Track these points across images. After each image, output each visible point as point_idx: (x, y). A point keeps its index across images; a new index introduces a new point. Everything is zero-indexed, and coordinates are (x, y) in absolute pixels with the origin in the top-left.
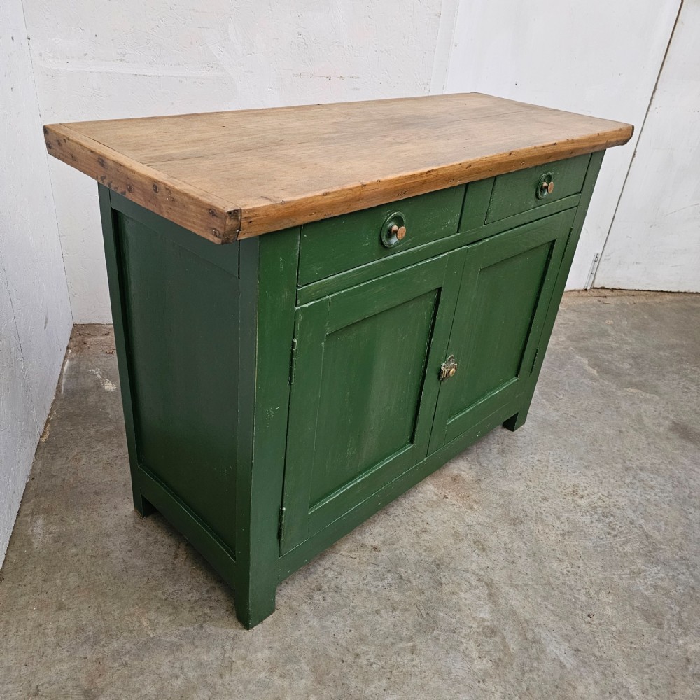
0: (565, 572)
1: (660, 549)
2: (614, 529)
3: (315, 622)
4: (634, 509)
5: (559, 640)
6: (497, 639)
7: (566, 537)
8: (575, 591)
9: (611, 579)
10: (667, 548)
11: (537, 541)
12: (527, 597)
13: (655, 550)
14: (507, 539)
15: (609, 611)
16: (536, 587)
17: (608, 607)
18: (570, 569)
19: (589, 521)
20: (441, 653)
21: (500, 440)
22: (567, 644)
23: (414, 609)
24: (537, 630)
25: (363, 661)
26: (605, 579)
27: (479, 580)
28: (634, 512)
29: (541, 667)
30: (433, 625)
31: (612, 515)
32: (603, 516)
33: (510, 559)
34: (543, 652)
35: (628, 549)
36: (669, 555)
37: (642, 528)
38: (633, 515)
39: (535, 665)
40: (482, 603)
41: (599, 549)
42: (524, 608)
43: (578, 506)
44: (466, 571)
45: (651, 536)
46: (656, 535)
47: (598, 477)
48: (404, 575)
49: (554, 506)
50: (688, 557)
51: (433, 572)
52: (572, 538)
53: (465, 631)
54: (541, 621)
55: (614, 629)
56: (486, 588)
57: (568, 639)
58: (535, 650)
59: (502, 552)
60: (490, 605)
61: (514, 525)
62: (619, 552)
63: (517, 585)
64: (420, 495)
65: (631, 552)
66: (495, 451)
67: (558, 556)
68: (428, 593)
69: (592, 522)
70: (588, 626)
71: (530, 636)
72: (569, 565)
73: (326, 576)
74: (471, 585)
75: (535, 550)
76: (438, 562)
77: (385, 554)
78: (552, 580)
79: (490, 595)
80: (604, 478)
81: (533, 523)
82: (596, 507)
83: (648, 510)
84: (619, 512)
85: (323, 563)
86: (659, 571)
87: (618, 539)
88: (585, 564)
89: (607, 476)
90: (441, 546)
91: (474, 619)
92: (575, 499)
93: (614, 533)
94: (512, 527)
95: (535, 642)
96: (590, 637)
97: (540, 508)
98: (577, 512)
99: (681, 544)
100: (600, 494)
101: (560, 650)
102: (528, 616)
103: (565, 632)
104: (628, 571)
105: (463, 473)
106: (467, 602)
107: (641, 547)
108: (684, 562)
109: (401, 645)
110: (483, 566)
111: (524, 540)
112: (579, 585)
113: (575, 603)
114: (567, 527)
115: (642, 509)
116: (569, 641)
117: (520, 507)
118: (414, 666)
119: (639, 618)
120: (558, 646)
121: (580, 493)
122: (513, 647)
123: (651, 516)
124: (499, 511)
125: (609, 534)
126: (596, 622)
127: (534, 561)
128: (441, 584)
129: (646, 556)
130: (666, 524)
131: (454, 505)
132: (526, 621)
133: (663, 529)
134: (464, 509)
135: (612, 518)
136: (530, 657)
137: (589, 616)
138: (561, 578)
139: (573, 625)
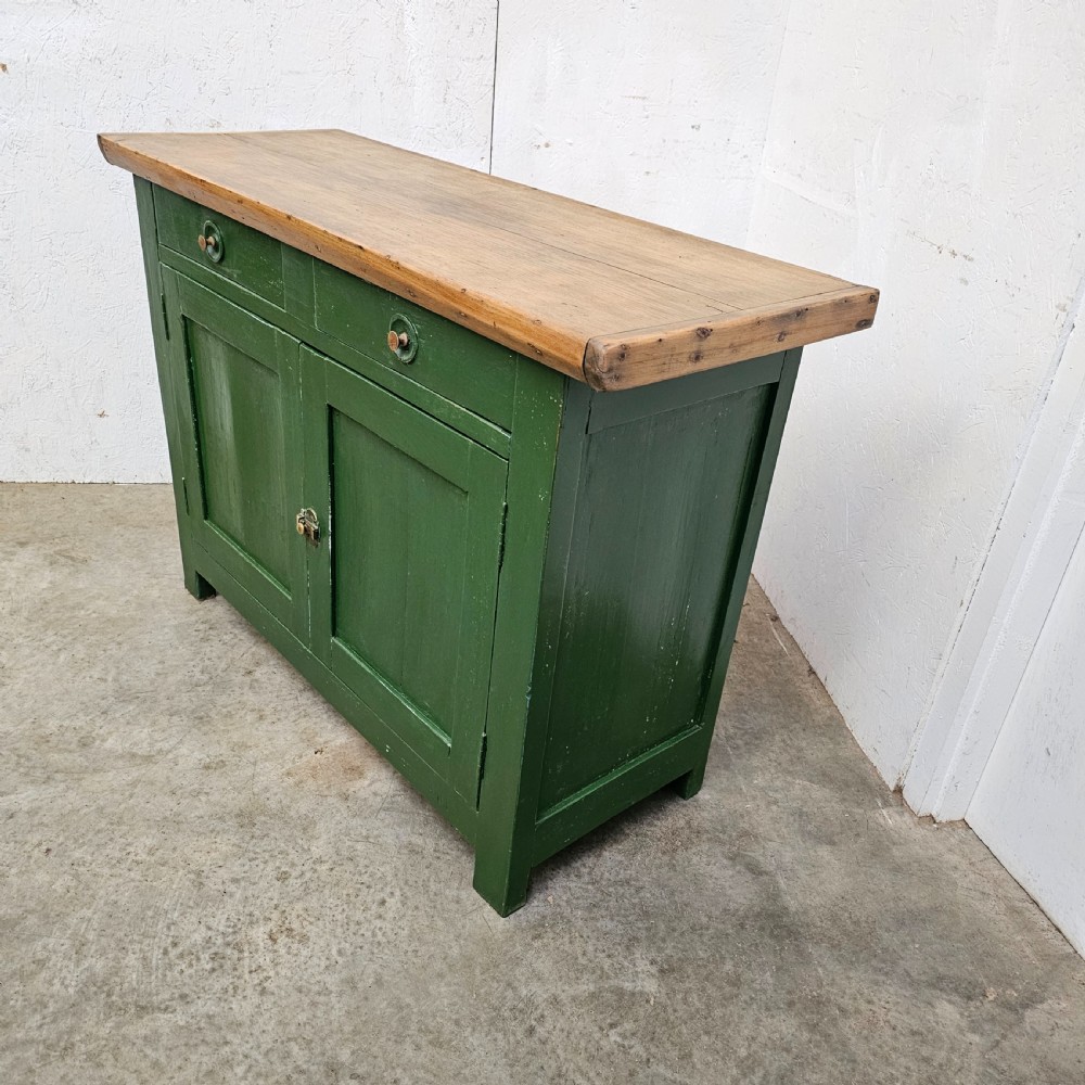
0: (131, 849)
1: (108, 1017)
2: (181, 956)
3: (173, 622)
4: (217, 1021)
5: (37, 804)
6: (73, 746)
7: (192, 876)
8: (92, 850)
9: (88, 905)
10: (104, 1032)
11: (200, 834)
12: (113, 791)
13: (110, 1006)
14: (215, 797)
15: (42, 877)
16: (123, 806)
17: (47, 878)
18: (132, 856)
19: (214, 926)
20: (85, 699)
21: (448, 857)
22: (25, 809)
23: (151, 688)
24: (62, 786)
25: (112, 646)
26: (93, 896)
27: (160, 751)
28: (210, 1017)
29: (16, 774)
30: (121, 699)
31: (213, 970)
32: (216, 954)
33: (179, 792)
34: (32, 782)
35: (132, 960)
36: (89, 1025)
37: (166, 1009)
38: (203, 1010)
39: (22, 770)
40: (127, 745)
41: (150, 913)
42: (99, 782)
43: (251, 923)
44: (181, 742)
45: (142, 1018)
46: (141, 1028)
47: (319, 993)
48: (200, 689)
49: (263, 884)
50: (69, 1061)
51: (193, 712)
52: (188, 883)
53: (99, 722)
54: (71, 795)
55: (14, 871)
56: (146, 754)
57: (32, 813)
58: (38, 774)
59: (196, 786)
60: (120, 751)
61: (238, 816)
62: (131, 942)
63: (136, 787)
64: (330, 726)
65: (124, 963)
66: (419, 841)
67: (161, 851)
68: (165, 702)
69: (209, 928)
70: (35, 841)
71: (59, 776)
72: (138, 858)
73: (226, 634)
74: (156, 741)
75: (185, 826)
76: (205, 719)
77: (238, 678)
78: (125, 828)
79: (134, 756)
80: (314, 1004)
81: (234, 840)
82: (241, 951)
83: (202, 1049)
84: (217, 987)
85: (245, 634)
86: (66, 987)
87: (157, 954)
88: (133, 880)
89: (319, 1014)
90: (230, 728)
91: (110, 733)
92: (271, 925)
93: (173, 953)
94: (237, 811)
95: (48, 778)
96: (19, 838)
97: (265, 862)
98: (238, 913)
99: (99, 1065)
100: (272, 973)
101: (24, 799)
102: (84, 783)
103: (42, 813)
104: (91, 936)
105: (367, 782)
106: (135, 732)
107: (126, 985)
108: (62, 1044)
109: (113, 672)
110: (181, 761)
111: (206, 818)
112: (101, 858)
113: (76, 841)
114: (212, 885)
115: (210, 1035)
116: (28, 813)
117: (272, 834)
118: (84, 678)
119: (9, 911)
120: (30, 799)
121: (282, 939)
122: (55, 757)
123: (186, 1045)
124: (273, 805)
125: (175, 945)
126: (36, 853)
127: (165, 818)
128: (171, 716)
129: (105, 983)
130: (156, 1064)
131: (301, 757)
132: (80, 780)
133: (149, 1051)
134: (289, 766)
135: (208, 967)
136: (34, 767)
137: (48, 850)
138: (123, 840)
139: (47, 826)
